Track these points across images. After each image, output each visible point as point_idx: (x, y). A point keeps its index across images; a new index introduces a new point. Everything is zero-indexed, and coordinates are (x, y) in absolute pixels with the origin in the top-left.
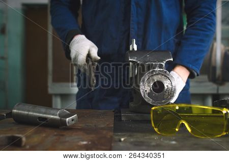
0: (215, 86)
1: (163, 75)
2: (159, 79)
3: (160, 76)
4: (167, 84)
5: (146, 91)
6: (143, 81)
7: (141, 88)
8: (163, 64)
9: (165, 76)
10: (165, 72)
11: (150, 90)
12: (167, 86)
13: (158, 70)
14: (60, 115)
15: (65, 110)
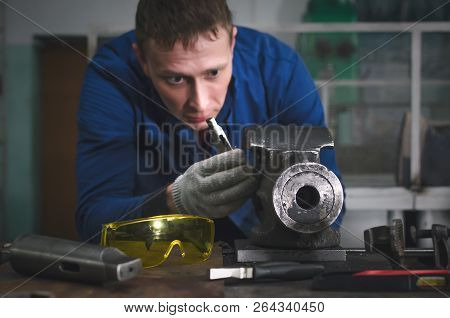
0: (409, 195)
1: (317, 174)
2: (309, 183)
3: (310, 176)
4: (323, 190)
5: (284, 205)
6: (279, 186)
7: (275, 197)
9: (322, 176)
10: (321, 169)
11: (293, 204)
12: (325, 195)
13: (308, 164)
14: (105, 259)
15: (116, 249)
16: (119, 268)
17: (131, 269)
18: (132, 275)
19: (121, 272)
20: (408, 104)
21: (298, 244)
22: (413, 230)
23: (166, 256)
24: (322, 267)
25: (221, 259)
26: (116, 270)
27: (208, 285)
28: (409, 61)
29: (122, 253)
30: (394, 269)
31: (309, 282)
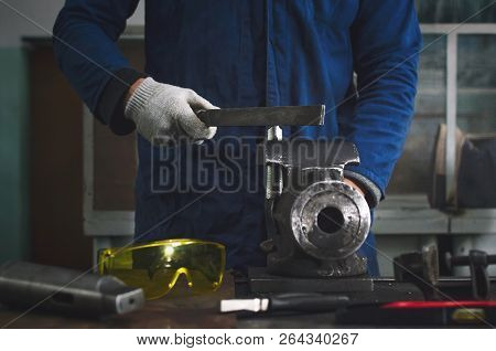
0: (444, 218)
1: (340, 194)
2: (331, 203)
3: (333, 197)
4: (348, 213)
5: (304, 228)
6: (299, 207)
7: (294, 220)
8: (340, 170)
9: (345, 196)
11: (314, 226)
12: (350, 218)
13: (331, 182)
14: (102, 290)
15: (115, 279)
16: (119, 298)
17: (132, 301)
18: (133, 307)
19: (121, 304)
20: (444, 116)
21: (319, 272)
22: (448, 256)
23: (171, 286)
24: (346, 298)
25: (233, 289)
26: (115, 301)
27: (218, 319)
28: (444, 68)
29: (121, 283)
30: (427, 300)
31: (332, 316)
